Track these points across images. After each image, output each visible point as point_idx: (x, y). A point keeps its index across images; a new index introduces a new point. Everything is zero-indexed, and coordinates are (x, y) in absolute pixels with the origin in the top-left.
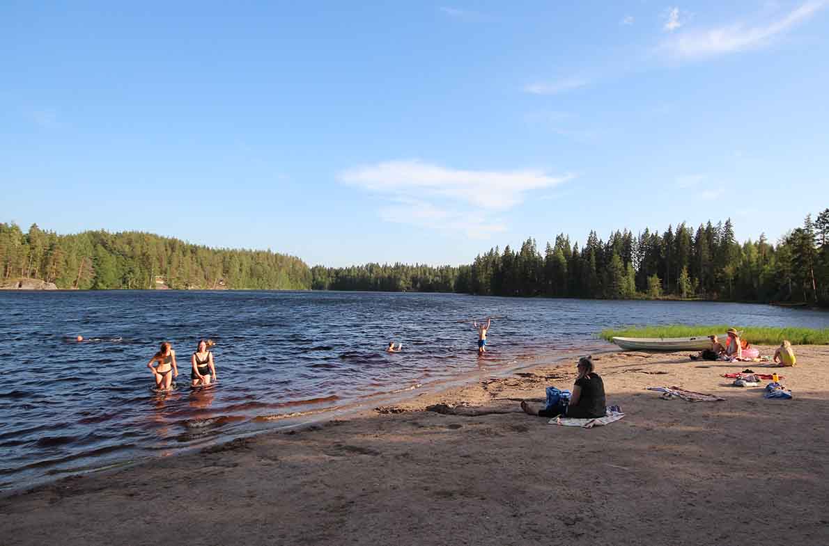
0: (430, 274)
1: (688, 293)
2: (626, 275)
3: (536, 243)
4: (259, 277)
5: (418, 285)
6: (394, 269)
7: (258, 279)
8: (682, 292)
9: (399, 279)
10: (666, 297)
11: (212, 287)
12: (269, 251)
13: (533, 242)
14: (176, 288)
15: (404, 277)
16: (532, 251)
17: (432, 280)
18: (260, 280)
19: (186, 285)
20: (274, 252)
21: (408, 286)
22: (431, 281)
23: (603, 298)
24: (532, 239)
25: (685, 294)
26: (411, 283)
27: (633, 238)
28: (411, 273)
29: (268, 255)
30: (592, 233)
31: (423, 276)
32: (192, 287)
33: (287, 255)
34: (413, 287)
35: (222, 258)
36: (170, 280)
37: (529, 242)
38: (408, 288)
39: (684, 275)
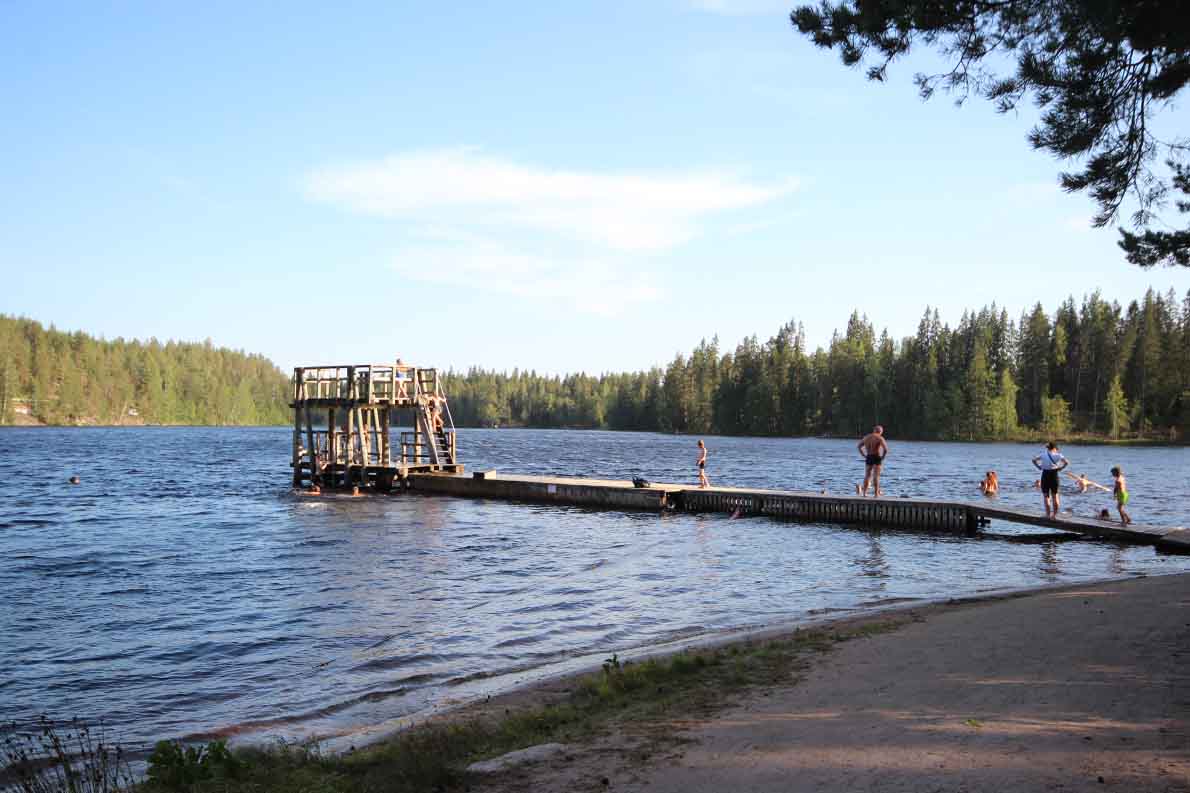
0: (547, 390)
1: (1122, 430)
2: (998, 394)
3: (805, 330)
4: (198, 399)
5: (524, 415)
6: (469, 380)
7: (197, 404)
8: (1110, 426)
9: (485, 403)
10: (1077, 437)
11: (116, 419)
12: (208, 344)
13: (797, 327)
14: (53, 422)
15: (494, 397)
16: (796, 346)
17: (555, 405)
18: (201, 405)
19: (71, 416)
20: (217, 345)
21: (505, 416)
22: (550, 406)
23: (952, 439)
24: (797, 322)
25: (1114, 432)
26: (509, 410)
27: (1009, 322)
28: (509, 389)
29: (206, 352)
30: (928, 312)
31: (533, 396)
32: (84, 421)
33: (243, 351)
34: (513, 418)
35: (124, 359)
36: (42, 405)
37: (789, 330)
38: (503, 420)
39: (1116, 396)
